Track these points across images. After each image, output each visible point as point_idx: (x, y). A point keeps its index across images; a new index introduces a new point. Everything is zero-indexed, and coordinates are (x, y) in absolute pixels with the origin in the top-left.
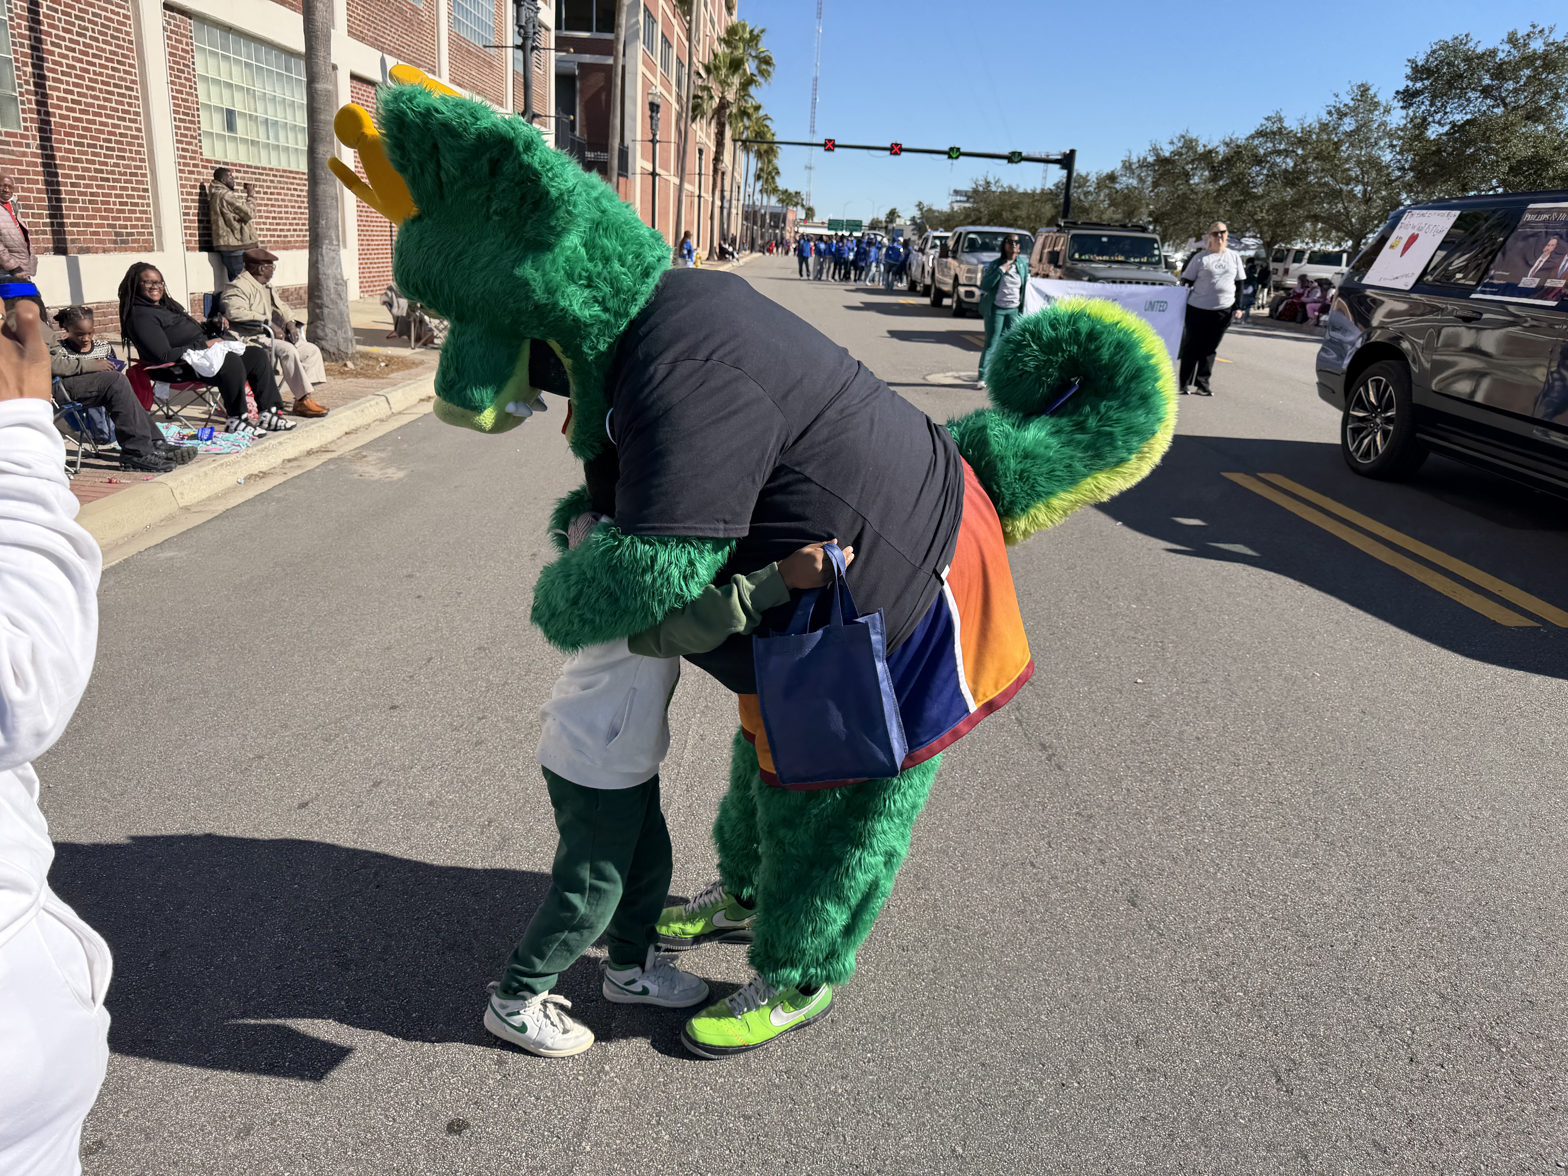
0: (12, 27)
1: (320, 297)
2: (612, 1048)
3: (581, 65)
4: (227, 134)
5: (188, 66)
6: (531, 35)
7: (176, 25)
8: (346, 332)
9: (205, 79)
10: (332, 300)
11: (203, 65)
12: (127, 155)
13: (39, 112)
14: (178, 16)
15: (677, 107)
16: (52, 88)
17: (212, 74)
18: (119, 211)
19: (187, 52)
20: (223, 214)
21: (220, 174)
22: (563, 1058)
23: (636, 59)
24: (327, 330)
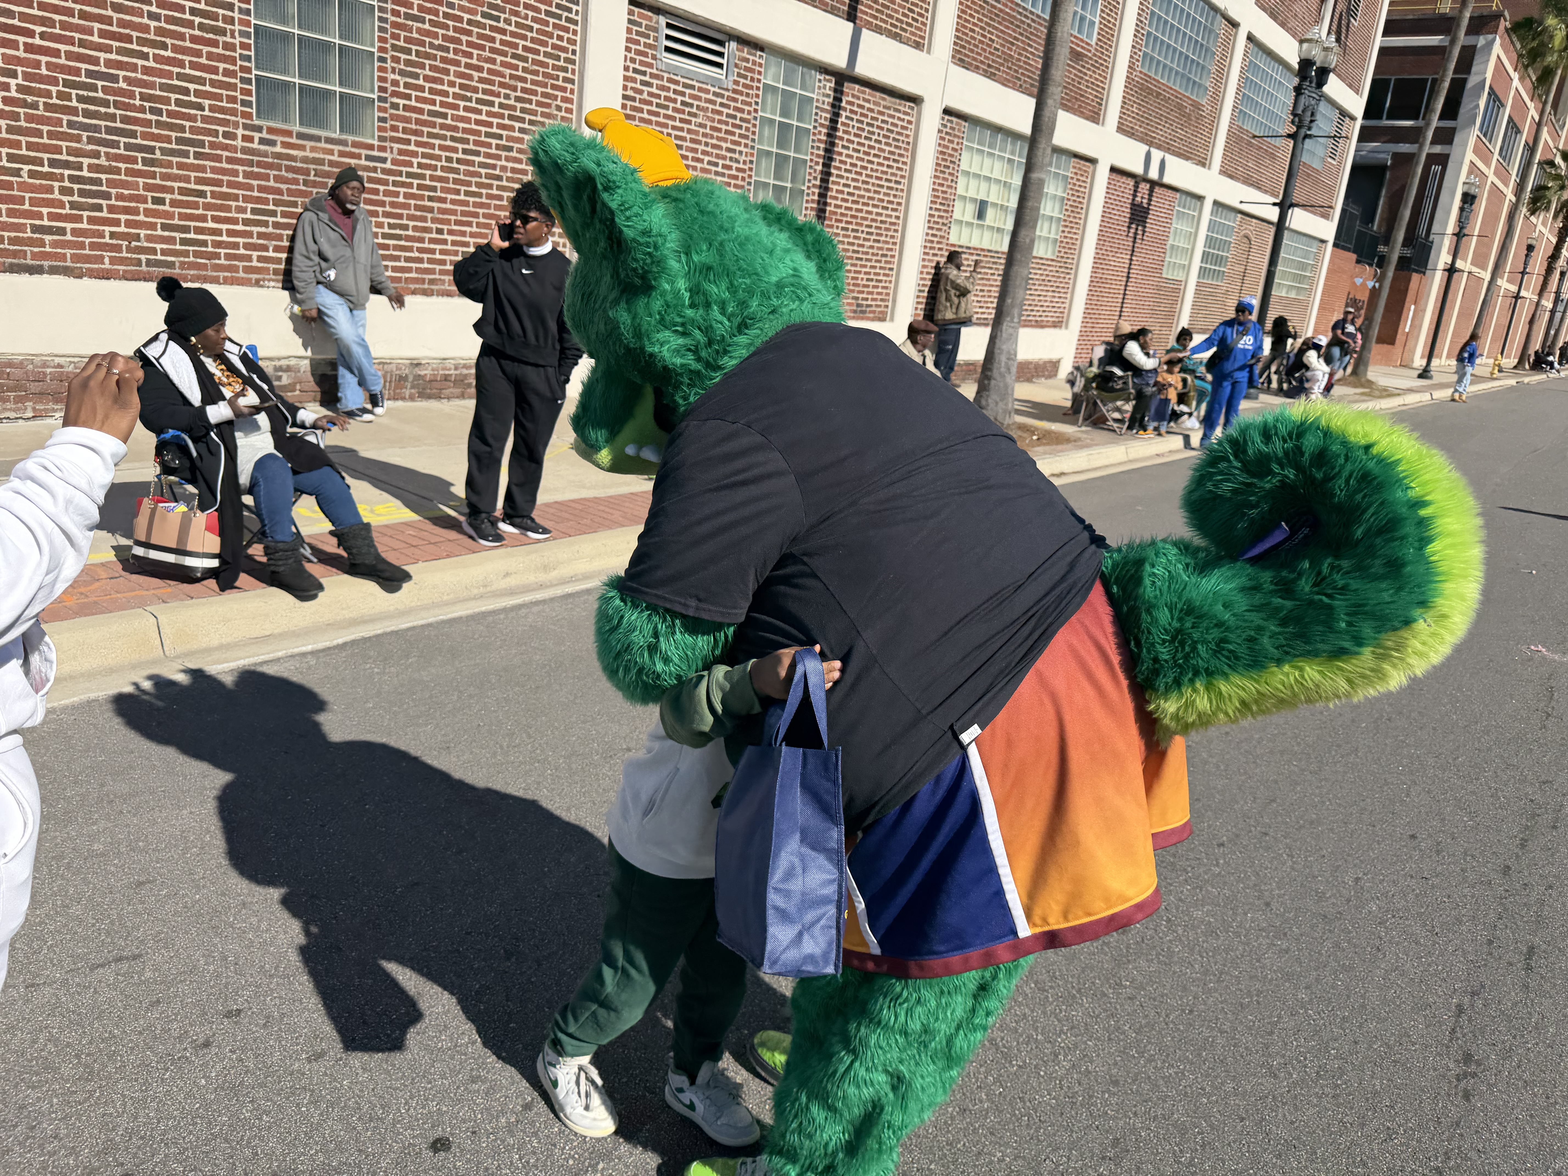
0: (814, 134)
1: (990, 370)
2: (624, 1147)
3: (1396, 156)
4: (976, 222)
5: (954, 163)
6: (1307, 123)
7: (951, 128)
8: (1006, 404)
9: (967, 173)
10: (1000, 373)
11: (968, 161)
12: (883, 238)
13: (819, 202)
14: (954, 119)
15: (1514, 199)
16: (834, 183)
17: (975, 169)
18: (865, 286)
19: (956, 150)
20: (946, 291)
21: (953, 257)
22: (576, 1134)
23: (1465, 145)
24: (990, 401)
